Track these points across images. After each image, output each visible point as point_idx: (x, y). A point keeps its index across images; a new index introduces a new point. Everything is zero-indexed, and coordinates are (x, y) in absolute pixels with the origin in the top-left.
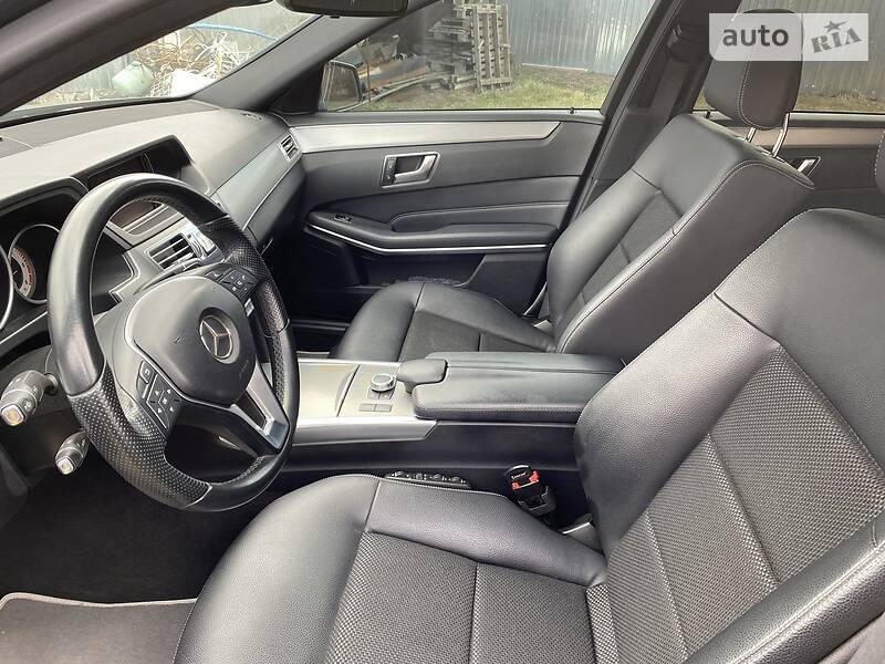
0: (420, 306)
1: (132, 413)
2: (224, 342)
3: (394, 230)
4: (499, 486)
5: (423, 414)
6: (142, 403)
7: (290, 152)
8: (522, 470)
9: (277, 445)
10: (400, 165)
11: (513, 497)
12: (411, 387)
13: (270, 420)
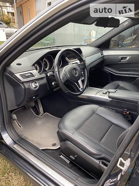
0: (121, 85)
1: (61, 78)
2: (76, 73)
3: (119, 71)
4: (121, 113)
5: (110, 97)
6: (63, 77)
7: (101, 55)
8: (126, 110)
9: (81, 91)
10: (122, 58)
11: (124, 116)
12: (109, 93)
13: (81, 88)
